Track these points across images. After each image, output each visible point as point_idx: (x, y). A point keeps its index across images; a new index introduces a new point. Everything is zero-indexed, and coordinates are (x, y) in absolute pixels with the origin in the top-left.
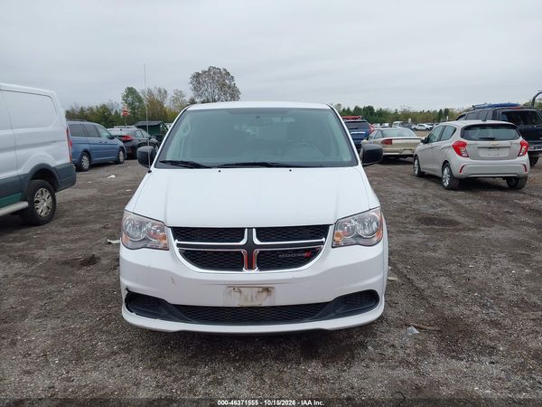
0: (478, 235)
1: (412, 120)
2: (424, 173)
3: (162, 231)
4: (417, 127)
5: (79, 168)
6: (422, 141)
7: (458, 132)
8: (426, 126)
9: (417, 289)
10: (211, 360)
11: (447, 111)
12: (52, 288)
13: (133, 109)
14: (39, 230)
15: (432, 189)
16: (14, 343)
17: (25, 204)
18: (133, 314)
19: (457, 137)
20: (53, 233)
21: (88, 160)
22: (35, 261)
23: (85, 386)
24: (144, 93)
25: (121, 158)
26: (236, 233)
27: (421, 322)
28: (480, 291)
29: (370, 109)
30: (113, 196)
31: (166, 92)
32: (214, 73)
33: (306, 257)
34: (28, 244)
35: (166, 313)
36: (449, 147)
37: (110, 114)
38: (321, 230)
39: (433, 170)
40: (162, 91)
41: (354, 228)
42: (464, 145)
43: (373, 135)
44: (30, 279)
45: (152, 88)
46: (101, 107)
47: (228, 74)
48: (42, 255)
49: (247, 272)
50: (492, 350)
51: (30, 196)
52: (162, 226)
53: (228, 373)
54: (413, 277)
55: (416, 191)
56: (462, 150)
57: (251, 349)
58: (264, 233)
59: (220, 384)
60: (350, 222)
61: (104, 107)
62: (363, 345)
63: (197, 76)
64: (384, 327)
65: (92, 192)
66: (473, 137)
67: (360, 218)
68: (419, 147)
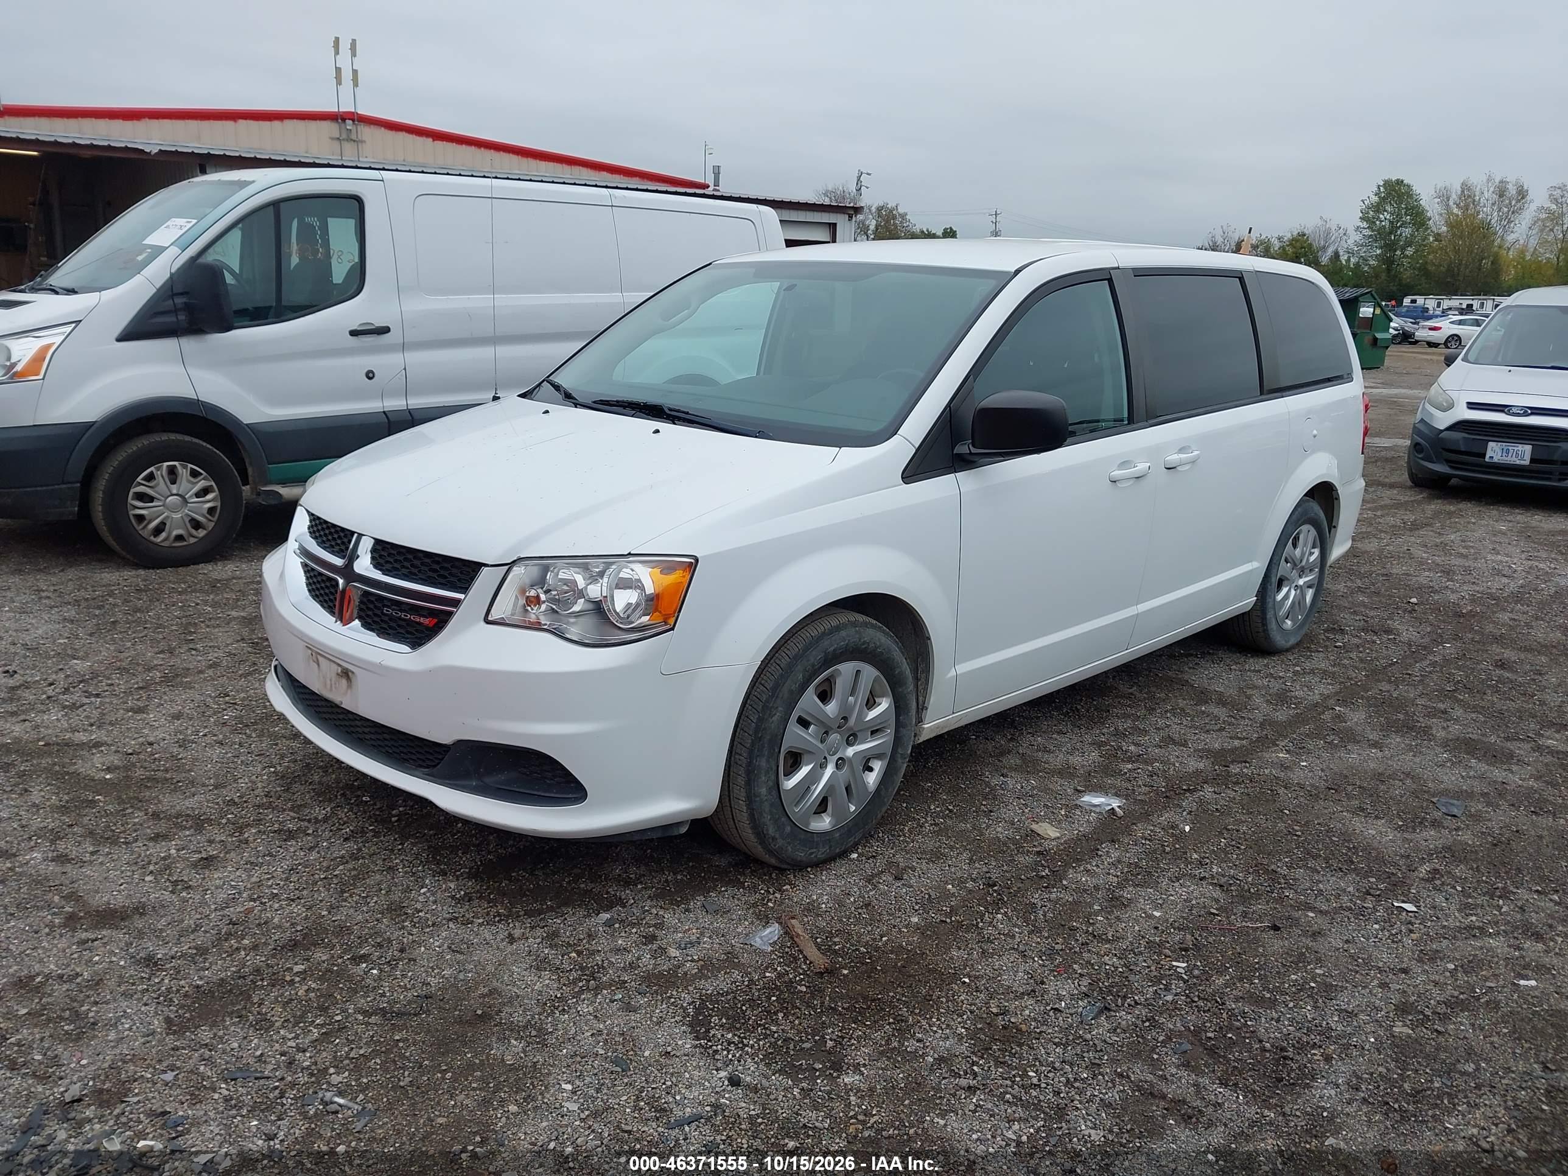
13: (1390, 247)
31: (1522, 194)
40: (1512, 190)
45: (1478, 180)
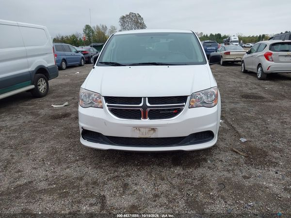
0: (275, 104)
1: (243, 41)
2: (247, 71)
3: (100, 98)
4: (246, 45)
5: (60, 68)
6: (247, 53)
7: (268, 47)
8: (251, 44)
9: (237, 132)
10: (126, 165)
11: (264, 35)
12: (47, 128)
13: (89, 37)
14: (41, 100)
15: (251, 79)
16: (28, 154)
17: (33, 86)
18: (86, 141)
19: (267, 50)
20: (47, 101)
21: (65, 64)
22: (39, 115)
23: (62, 175)
24: (94, 27)
25: (83, 63)
26: (138, 100)
27: (237, 149)
28: (273, 134)
29: (219, 35)
30: (78, 83)
31: (106, 27)
32: (132, 16)
33: (174, 113)
34: (35, 107)
35: (102, 140)
36: (262, 56)
37: (77, 40)
38: (183, 99)
39: (252, 69)
40: (104, 27)
41: (201, 98)
42: (271, 54)
43: (219, 49)
44: (36, 124)
45: (99, 25)
46: (72, 36)
47: (140, 16)
48: (42, 112)
49: (143, 120)
50: (276, 164)
51: (35, 82)
52: (100, 96)
53: (134, 171)
54: (235, 126)
55: (242, 80)
56: (270, 57)
57: (146, 160)
58: (152, 100)
59: (130, 176)
60: (200, 94)
61: (73, 36)
62: (205, 160)
63: (123, 18)
64: (217, 151)
65: (68, 81)
66: (277, 50)
67: (205, 92)
68: (245, 56)
